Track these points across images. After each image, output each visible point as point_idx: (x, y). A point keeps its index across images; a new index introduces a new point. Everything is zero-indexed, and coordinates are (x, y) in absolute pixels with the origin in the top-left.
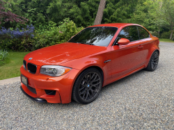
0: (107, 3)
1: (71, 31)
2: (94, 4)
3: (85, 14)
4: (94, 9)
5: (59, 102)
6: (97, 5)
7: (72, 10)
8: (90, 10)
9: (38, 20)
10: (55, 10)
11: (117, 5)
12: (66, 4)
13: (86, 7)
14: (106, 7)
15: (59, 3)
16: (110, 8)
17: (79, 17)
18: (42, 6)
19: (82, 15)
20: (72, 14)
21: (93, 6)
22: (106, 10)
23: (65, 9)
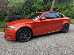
2: (49, 5)
3: (46, 9)
4: (49, 7)
6: (51, 5)
7: (40, 8)
8: (48, 8)
10: (34, 8)
13: (46, 6)
14: (54, 6)
16: (56, 6)
19: (44, 10)
20: (40, 9)
23: (38, 8)
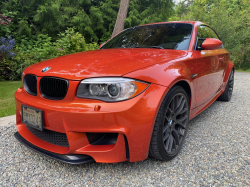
0: (129, 10)
1: (78, 48)
2: (110, 10)
3: (96, 25)
4: (109, 19)
5: (124, 159)
6: (114, 12)
7: (76, 18)
8: (105, 19)
9: (20, 32)
11: (144, 13)
12: (66, 9)
13: (99, 14)
14: (128, 16)
15: (56, 6)
16: (134, 17)
17: (87, 28)
18: (25, 10)
19: (92, 27)
20: (77, 24)
21: (108, 14)
22: (129, 20)
23: (66, 17)
